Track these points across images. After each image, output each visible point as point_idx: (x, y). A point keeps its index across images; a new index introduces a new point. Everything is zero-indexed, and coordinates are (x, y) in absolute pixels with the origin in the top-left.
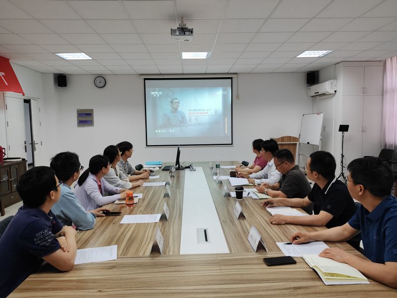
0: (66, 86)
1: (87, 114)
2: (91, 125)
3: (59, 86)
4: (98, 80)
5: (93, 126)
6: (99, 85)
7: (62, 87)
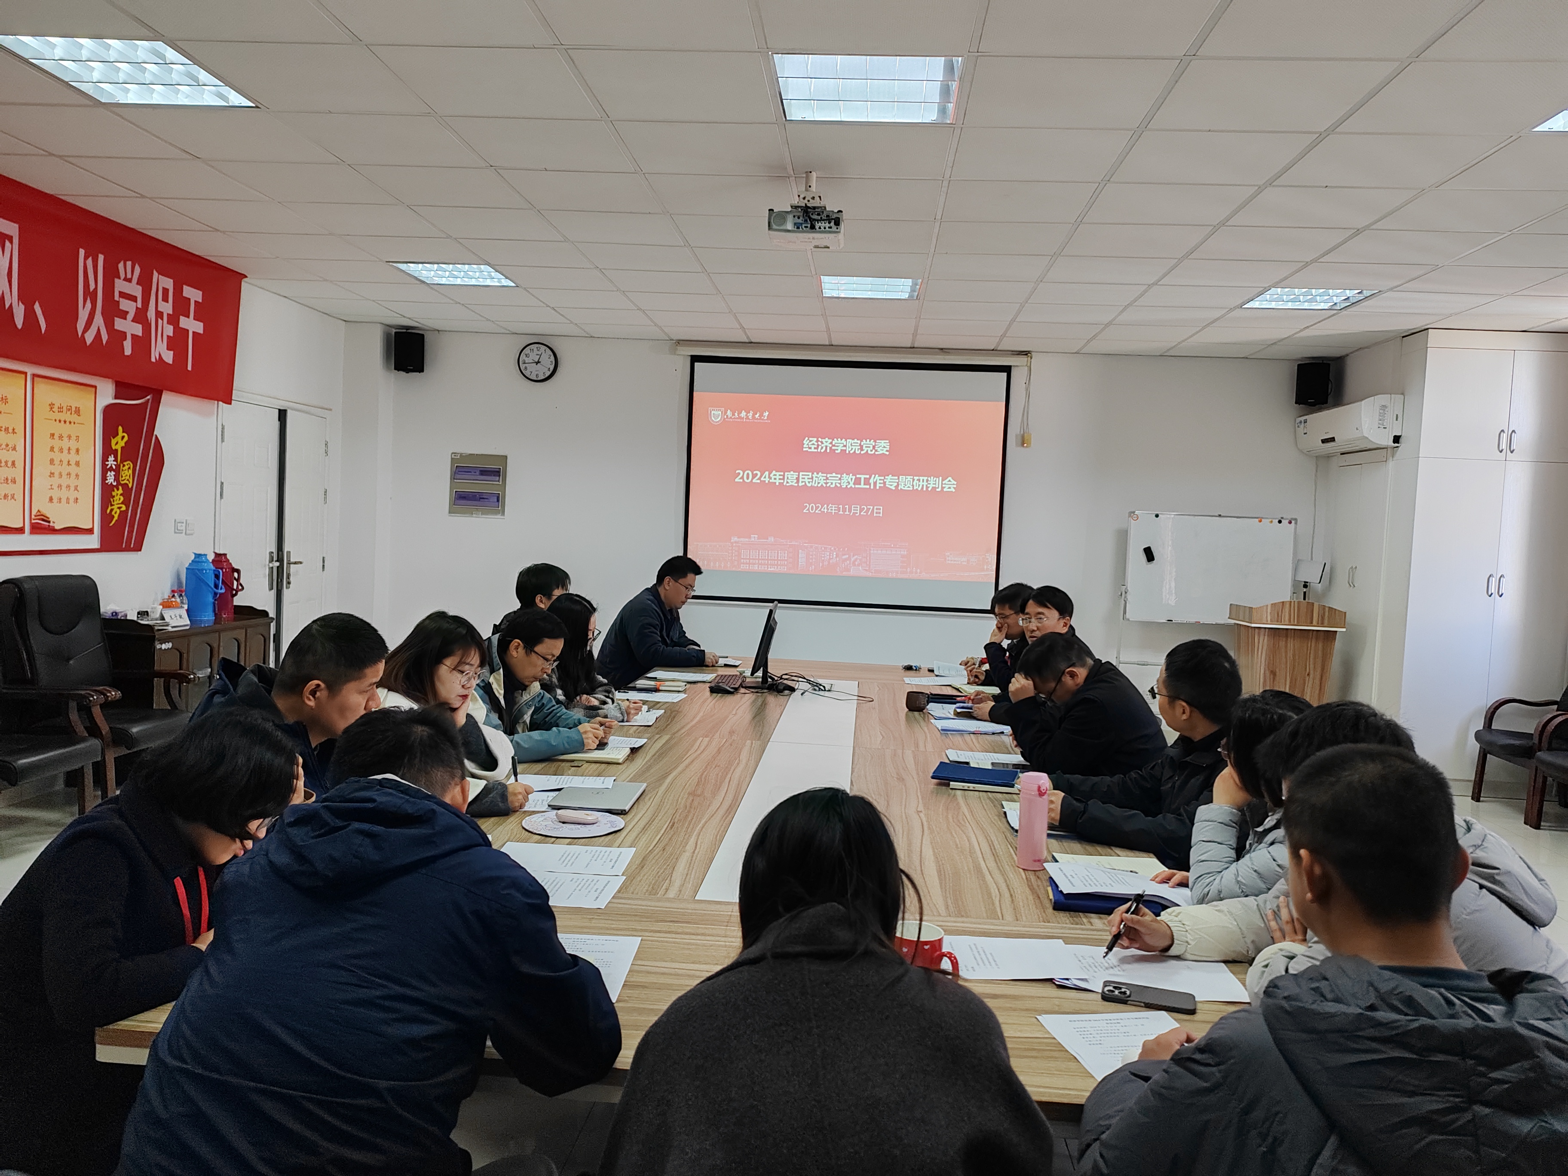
0: (420, 369)
1: (484, 472)
2: (497, 513)
3: (398, 367)
4: (532, 355)
5: (503, 514)
6: (534, 371)
7: (407, 371)
